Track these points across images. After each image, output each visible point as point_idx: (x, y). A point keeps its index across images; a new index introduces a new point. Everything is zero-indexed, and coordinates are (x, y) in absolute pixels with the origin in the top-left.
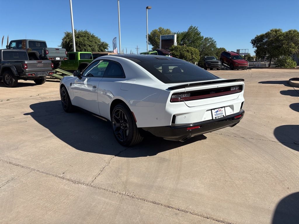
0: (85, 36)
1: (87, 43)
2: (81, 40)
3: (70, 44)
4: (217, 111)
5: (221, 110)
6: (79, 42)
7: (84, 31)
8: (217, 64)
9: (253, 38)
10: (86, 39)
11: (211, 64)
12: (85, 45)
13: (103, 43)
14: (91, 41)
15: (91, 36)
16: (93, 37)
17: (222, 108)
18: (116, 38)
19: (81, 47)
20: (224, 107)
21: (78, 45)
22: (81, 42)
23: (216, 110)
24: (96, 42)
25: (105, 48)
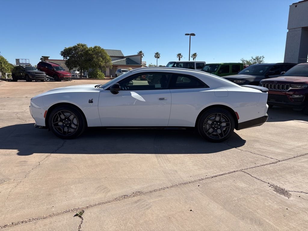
8: (42, 75)
9: (63, 50)
11: (35, 76)
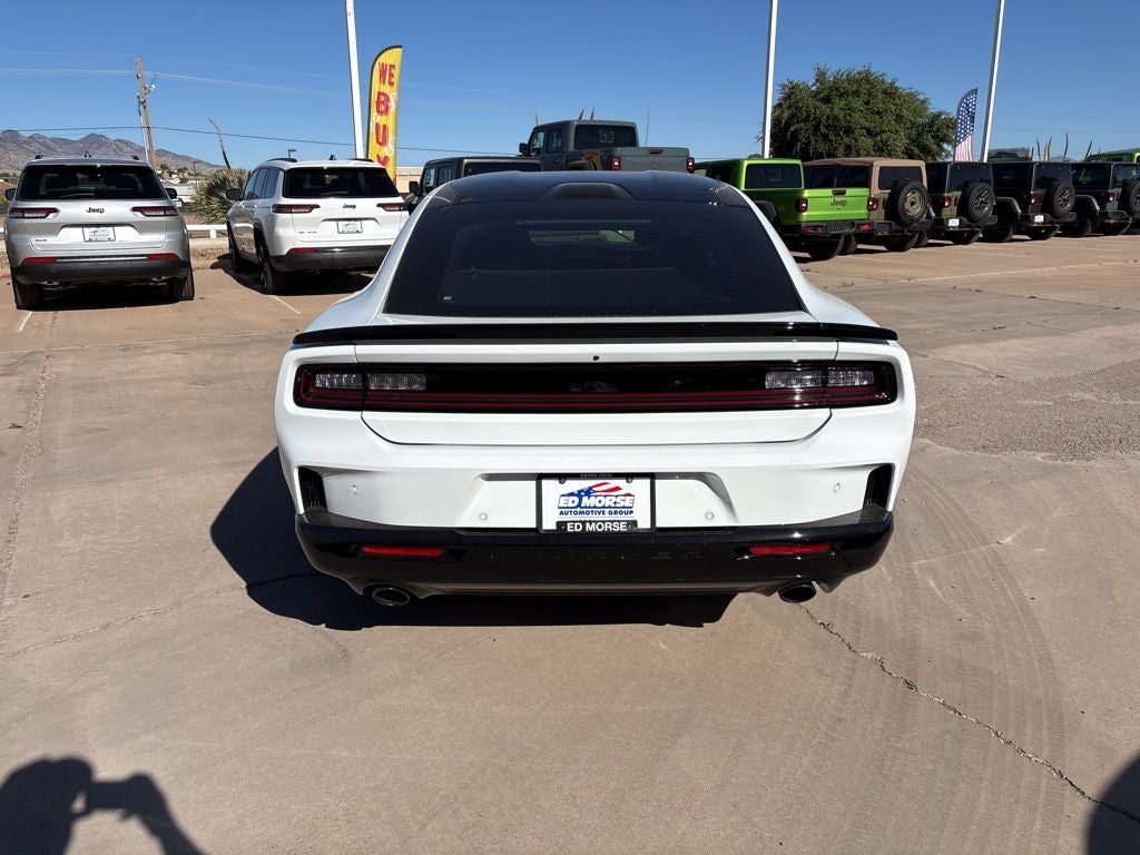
0: (856, 93)
1: (858, 119)
2: (836, 111)
3: (792, 129)
4: (588, 492)
5: (617, 489)
6: (828, 118)
7: (859, 73)
10: (858, 103)
12: (849, 131)
13: (937, 116)
14: (878, 113)
15: (885, 92)
16: (891, 92)
17: (629, 476)
18: (975, 91)
19: (832, 137)
20: (652, 476)
21: (823, 129)
22: (836, 118)
23: (574, 486)
24: (899, 118)
25: (944, 139)
